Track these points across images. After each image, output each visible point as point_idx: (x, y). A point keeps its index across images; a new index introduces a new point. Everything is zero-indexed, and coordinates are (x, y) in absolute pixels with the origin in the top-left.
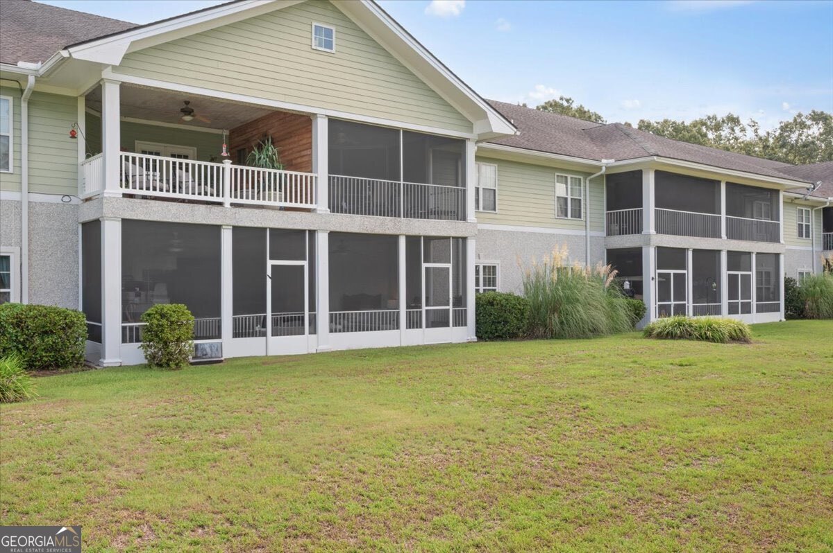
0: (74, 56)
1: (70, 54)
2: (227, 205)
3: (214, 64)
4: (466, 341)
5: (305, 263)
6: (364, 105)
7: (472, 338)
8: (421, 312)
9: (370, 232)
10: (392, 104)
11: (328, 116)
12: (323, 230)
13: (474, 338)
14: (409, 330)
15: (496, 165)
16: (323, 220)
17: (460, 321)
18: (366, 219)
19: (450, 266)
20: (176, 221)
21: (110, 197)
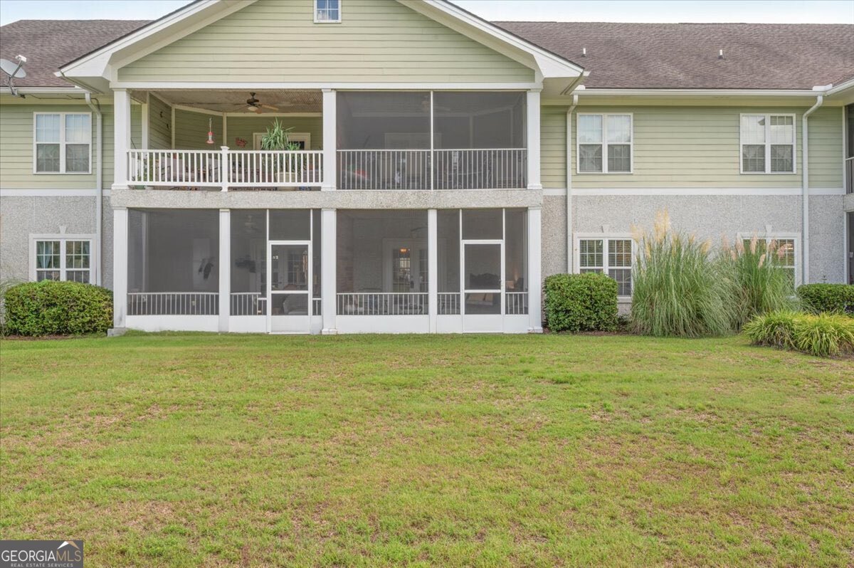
0: (66, 75)
1: (63, 74)
2: (225, 189)
3: (210, 58)
4: (527, 332)
5: (310, 243)
6: (379, 72)
7: (536, 328)
8: (459, 296)
9: (386, 208)
10: (414, 65)
11: (335, 89)
12: (329, 209)
13: (539, 329)
14: (441, 316)
15: (631, 114)
16: (327, 198)
17: (519, 306)
18: (380, 194)
19: (502, 243)
20: (173, 207)
21: (116, 190)
